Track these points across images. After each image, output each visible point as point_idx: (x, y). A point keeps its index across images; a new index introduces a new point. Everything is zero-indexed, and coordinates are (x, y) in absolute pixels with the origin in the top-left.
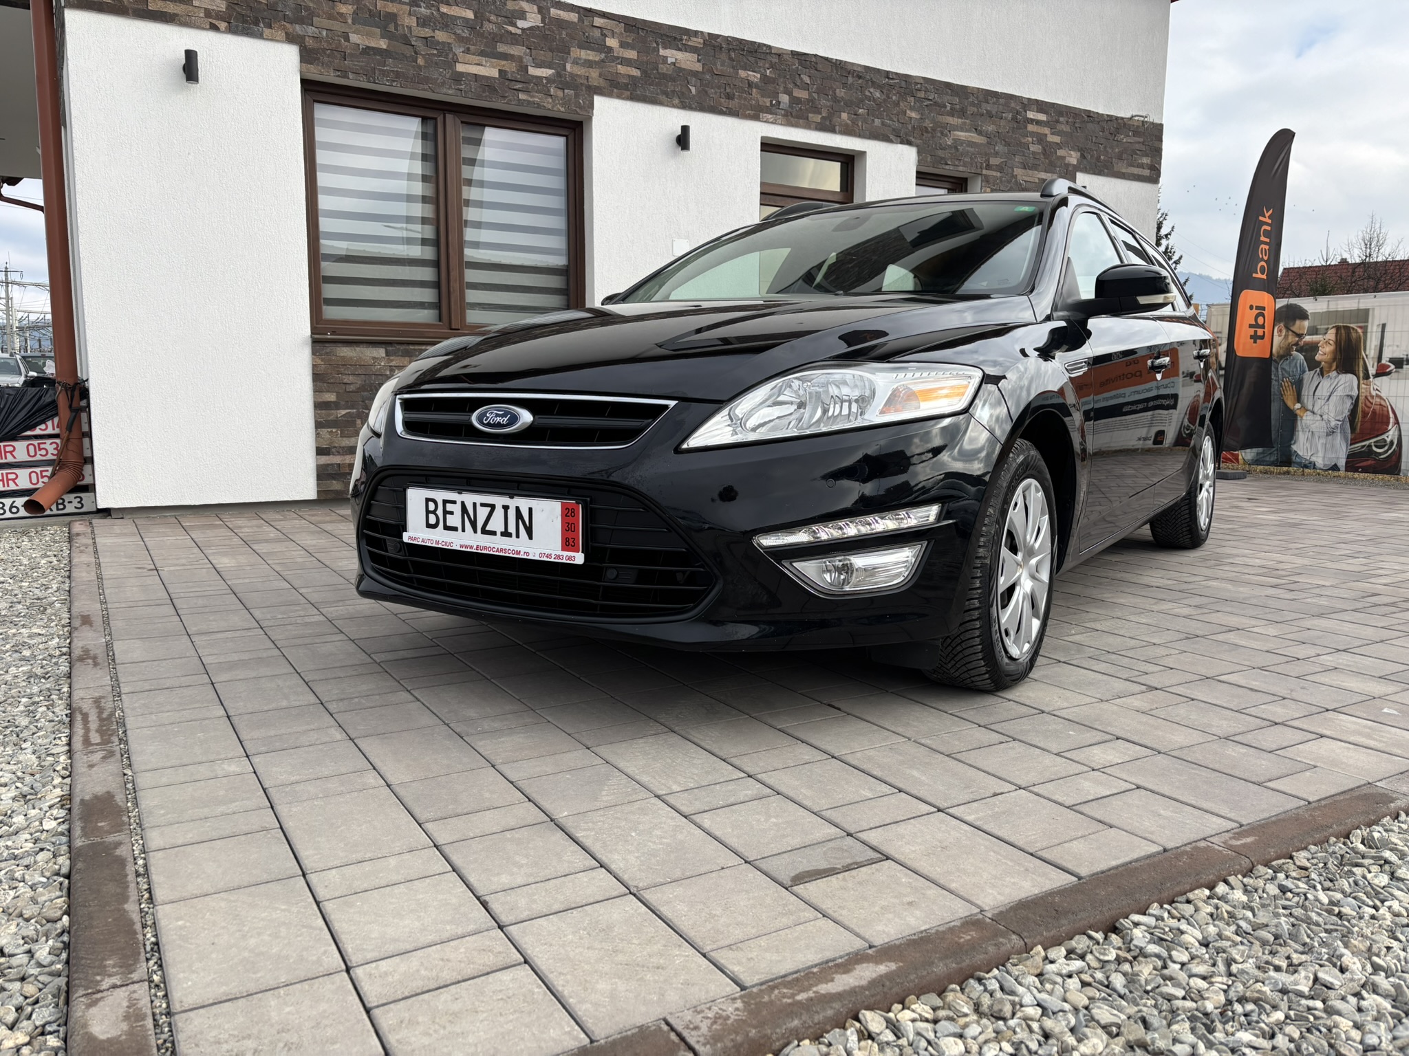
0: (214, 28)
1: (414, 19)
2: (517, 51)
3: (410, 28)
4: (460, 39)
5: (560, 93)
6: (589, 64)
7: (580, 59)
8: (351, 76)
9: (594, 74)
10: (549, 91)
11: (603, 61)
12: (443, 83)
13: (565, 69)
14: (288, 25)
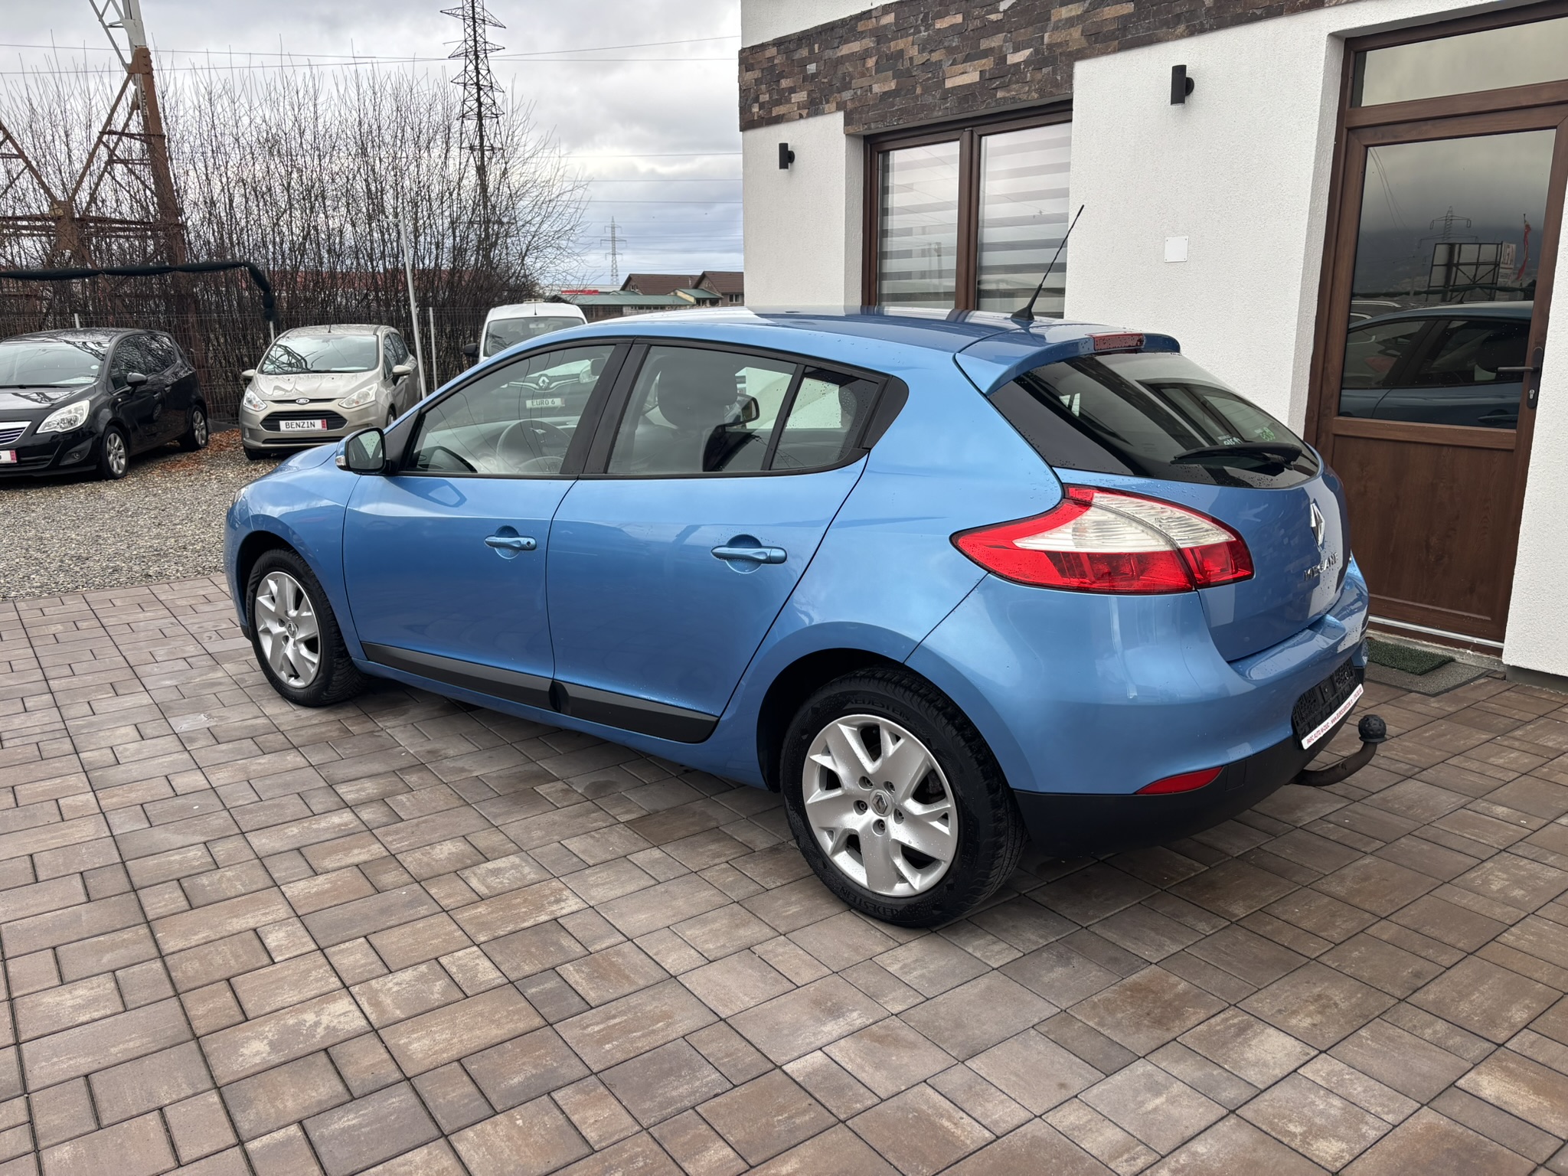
0: (801, 117)
1: (916, 47)
2: (995, 41)
3: (911, 59)
4: (950, 50)
5: (1039, 76)
6: (1071, 22)
7: (1060, 21)
8: (873, 125)
9: (1076, 33)
10: (1026, 76)
11: (1087, 11)
12: (935, 106)
13: (1043, 43)
14: (838, 95)
